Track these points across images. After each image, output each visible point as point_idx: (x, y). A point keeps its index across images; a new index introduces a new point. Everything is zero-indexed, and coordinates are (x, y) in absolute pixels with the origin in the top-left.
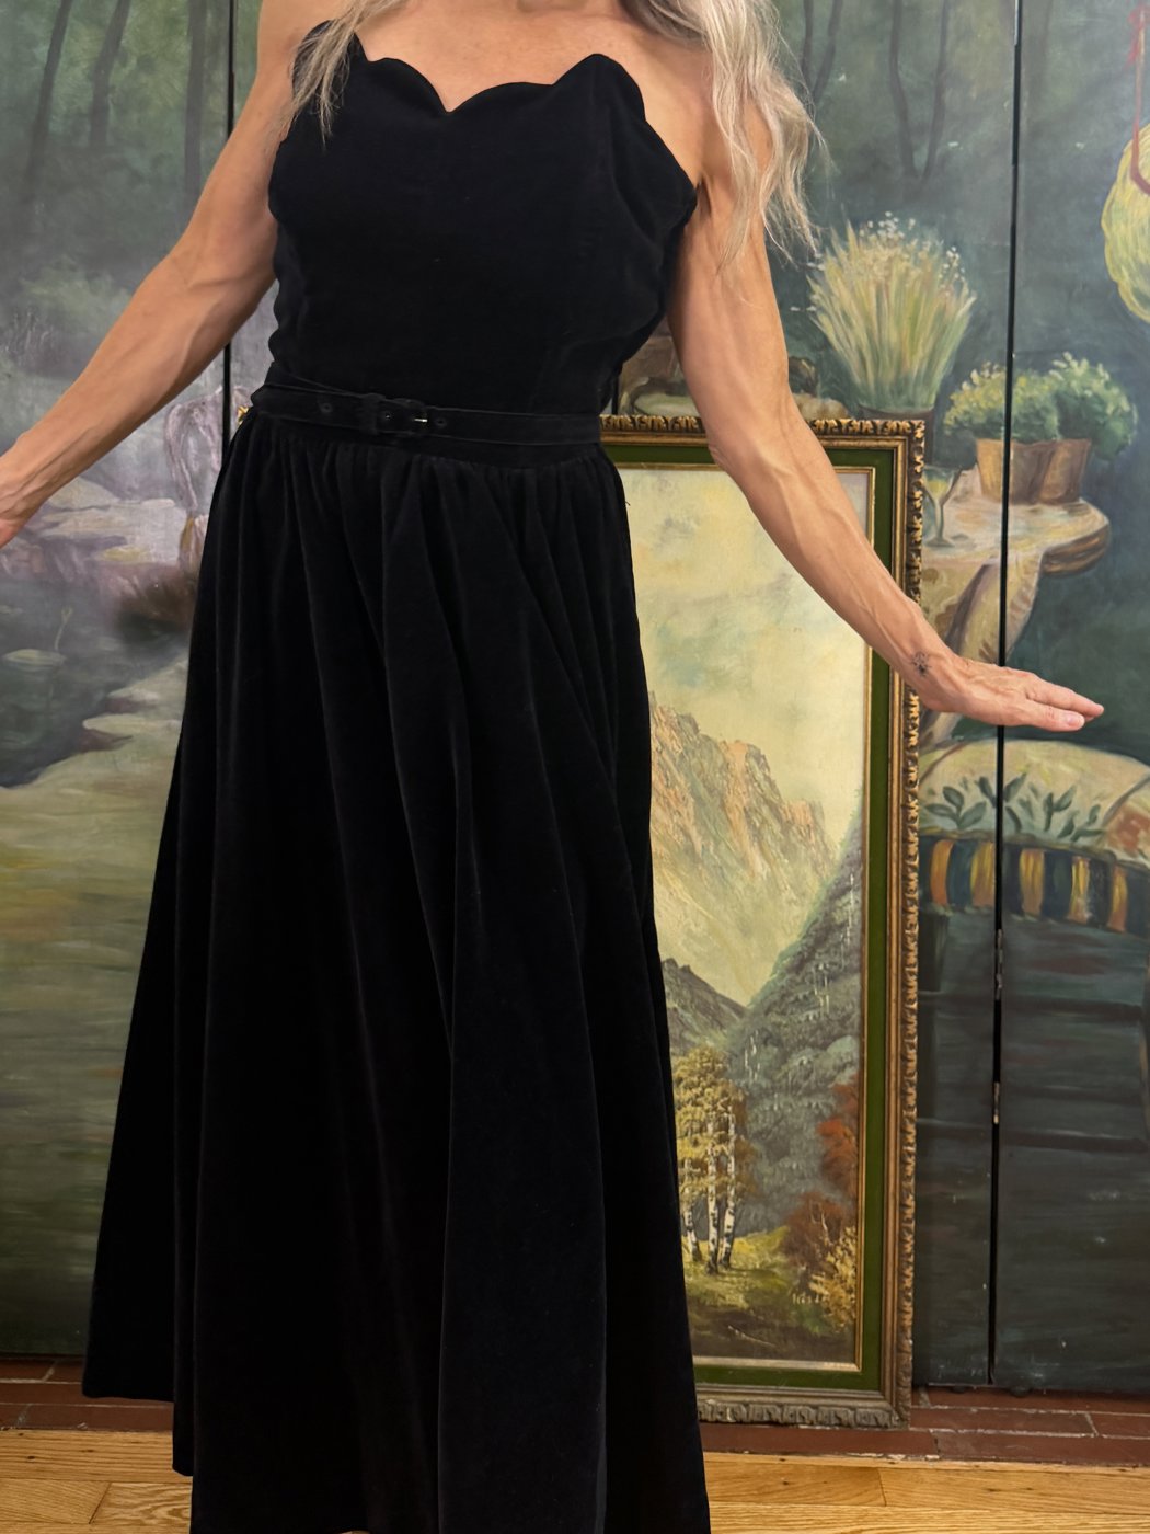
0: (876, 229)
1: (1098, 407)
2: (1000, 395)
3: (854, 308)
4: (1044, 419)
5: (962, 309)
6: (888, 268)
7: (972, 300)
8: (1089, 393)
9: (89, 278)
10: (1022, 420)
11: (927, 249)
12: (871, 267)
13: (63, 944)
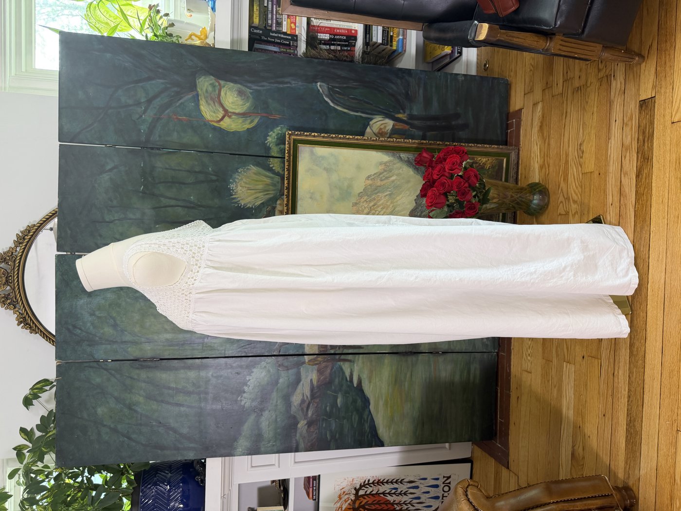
0: (233, 190)
1: (279, 135)
2: (276, 159)
3: (253, 196)
4: (282, 149)
5: (254, 169)
6: (243, 187)
7: (252, 166)
8: (276, 137)
9: (244, 392)
10: (283, 154)
11: (238, 177)
12: (243, 191)
13: (406, 388)
